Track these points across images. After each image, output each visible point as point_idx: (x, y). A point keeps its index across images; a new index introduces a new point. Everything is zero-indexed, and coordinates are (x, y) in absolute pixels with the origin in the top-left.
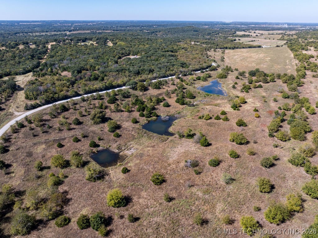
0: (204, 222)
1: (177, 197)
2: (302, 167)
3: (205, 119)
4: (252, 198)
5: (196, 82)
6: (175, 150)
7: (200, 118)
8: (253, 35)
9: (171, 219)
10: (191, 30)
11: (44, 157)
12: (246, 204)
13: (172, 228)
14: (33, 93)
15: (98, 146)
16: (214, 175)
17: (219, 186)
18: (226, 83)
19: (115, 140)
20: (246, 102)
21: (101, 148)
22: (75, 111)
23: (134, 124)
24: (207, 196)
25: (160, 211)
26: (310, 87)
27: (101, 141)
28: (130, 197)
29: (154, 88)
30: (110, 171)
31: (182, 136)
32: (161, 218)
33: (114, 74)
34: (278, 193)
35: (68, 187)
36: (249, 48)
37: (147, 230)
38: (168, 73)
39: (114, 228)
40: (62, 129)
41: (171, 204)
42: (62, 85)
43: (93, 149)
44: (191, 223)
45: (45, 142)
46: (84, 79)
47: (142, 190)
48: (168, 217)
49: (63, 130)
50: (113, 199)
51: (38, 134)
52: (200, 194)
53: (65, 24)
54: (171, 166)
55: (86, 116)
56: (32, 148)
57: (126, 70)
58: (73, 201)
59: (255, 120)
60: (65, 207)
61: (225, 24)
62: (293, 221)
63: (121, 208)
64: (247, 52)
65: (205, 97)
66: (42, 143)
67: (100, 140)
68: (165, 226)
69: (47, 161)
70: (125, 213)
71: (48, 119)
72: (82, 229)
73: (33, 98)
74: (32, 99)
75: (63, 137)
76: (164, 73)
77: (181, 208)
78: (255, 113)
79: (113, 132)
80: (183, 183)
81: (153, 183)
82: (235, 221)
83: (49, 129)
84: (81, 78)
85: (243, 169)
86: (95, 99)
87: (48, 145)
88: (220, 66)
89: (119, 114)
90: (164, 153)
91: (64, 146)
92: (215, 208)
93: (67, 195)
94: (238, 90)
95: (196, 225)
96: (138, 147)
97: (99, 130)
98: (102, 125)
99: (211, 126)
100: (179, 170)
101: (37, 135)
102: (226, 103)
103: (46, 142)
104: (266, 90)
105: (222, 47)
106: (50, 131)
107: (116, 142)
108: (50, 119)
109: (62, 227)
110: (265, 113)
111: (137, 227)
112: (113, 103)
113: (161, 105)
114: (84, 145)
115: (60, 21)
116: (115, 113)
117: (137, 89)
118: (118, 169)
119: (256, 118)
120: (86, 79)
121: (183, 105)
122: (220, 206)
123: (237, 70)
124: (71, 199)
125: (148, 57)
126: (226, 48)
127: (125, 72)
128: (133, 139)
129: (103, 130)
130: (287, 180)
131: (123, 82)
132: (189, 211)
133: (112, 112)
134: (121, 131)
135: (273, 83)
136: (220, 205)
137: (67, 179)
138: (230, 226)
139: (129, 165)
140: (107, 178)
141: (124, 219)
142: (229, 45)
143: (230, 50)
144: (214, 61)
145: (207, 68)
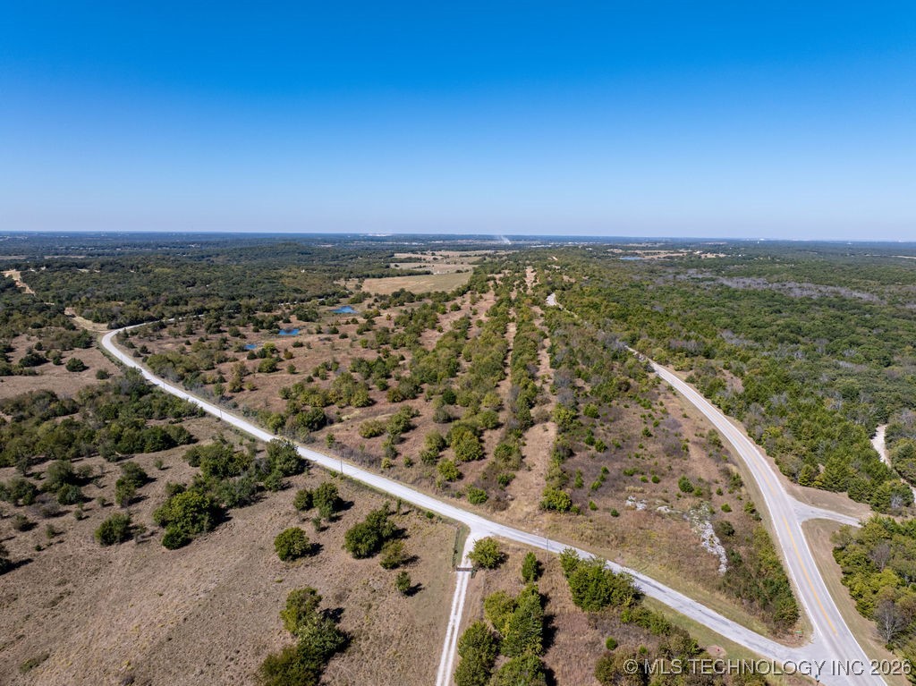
5: (319, 306)
8: (427, 258)
10: (294, 252)
18: (359, 306)
29: (265, 311)
88: (354, 292)
105: (360, 275)
113: (280, 322)
121: (307, 321)
123: (377, 294)
126: (368, 276)
142: (373, 272)
143: (374, 280)
144: (345, 289)
145: (334, 294)
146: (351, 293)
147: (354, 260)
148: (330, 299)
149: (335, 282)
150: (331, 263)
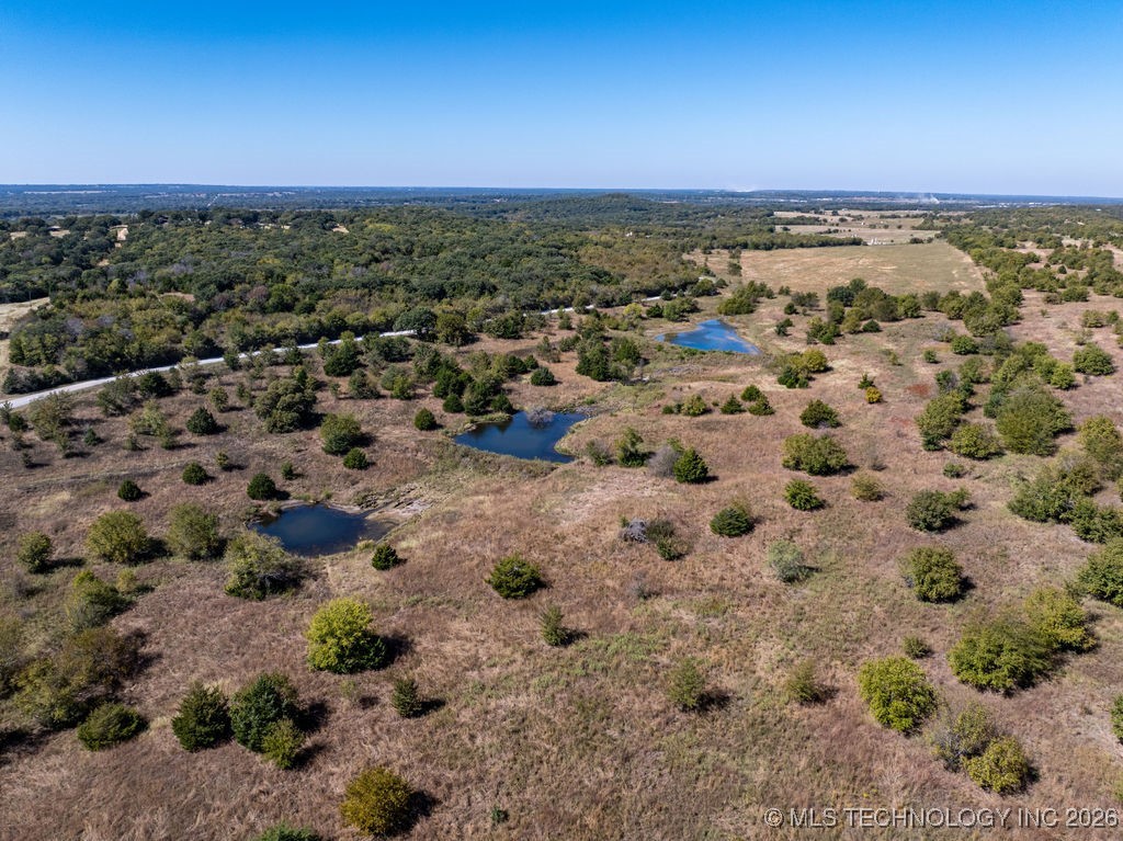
0: (711, 701)
1: (594, 629)
2: (1062, 525)
3: (687, 414)
4: (893, 620)
5: (647, 323)
6: (582, 497)
7: (669, 411)
8: (829, 220)
9: (575, 698)
10: (623, 207)
11: (64, 529)
12: (871, 639)
13: (581, 727)
14: (41, 340)
15: (285, 496)
16: (737, 560)
17: (759, 591)
18: (752, 326)
19: (349, 476)
20: (828, 369)
21: (294, 501)
22: (198, 396)
23: (424, 432)
24: (715, 623)
25: (528, 675)
26: (1041, 324)
27: (295, 482)
28: (406, 637)
29: (499, 337)
30: (327, 566)
31: (603, 460)
32: (531, 698)
33: (352, 293)
34: (990, 602)
35: (150, 619)
36: (820, 246)
37: (472, 737)
38: (547, 295)
39: (335, 738)
40: (145, 445)
41: (571, 650)
42: (157, 320)
43: (260, 506)
44: (656, 707)
45: (71, 485)
46: (241, 308)
47: (455, 616)
48: (561, 691)
49: (146, 449)
50: (332, 634)
51: (49, 460)
52: (688, 617)
53: (187, 195)
54: (566, 542)
55: (240, 409)
56: (15, 503)
57: (397, 285)
58: (165, 661)
59: (870, 409)
60: (128, 683)
61: (733, 195)
62: (1066, 681)
63: (367, 674)
64: (815, 255)
65: (683, 358)
66: (61, 487)
67: (290, 479)
68: (548, 721)
69: (72, 543)
70: (384, 690)
71: (94, 417)
72: (197, 750)
73: (42, 357)
74: (39, 361)
75: (147, 470)
76: (533, 296)
77: (615, 661)
78: (863, 392)
79: (344, 452)
80: (617, 587)
81: (496, 594)
82: (838, 691)
83: (95, 445)
84: (229, 305)
85: (845, 538)
86: (277, 364)
87: (83, 492)
88: (727, 283)
89: (366, 404)
90: (540, 507)
91: (149, 495)
92: (749, 655)
93: (143, 644)
94: (797, 340)
95: (677, 712)
96: (438, 496)
97: (291, 449)
98: (299, 435)
99: (710, 430)
100: (599, 552)
101: (43, 462)
102: (759, 373)
103: (73, 485)
104: (895, 337)
105: (731, 242)
106: (98, 451)
107: (354, 483)
108: (102, 416)
109: (109, 747)
110: (899, 390)
111: (430, 733)
112: (345, 375)
113: (524, 381)
114: (226, 493)
115: (170, 187)
116: (351, 402)
117: (437, 338)
118: (359, 559)
119: (869, 406)
120: (248, 307)
121: (604, 380)
122: (767, 652)
123: (785, 292)
124: (159, 656)
125: (474, 257)
126: (745, 246)
127: (392, 291)
128: (420, 475)
129: (303, 448)
130: (1014, 563)
131: (384, 314)
132: (646, 671)
133: (340, 399)
134: (375, 451)
135: (914, 320)
136: (770, 645)
137: (150, 595)
138: (817, 710)
139: (404, 544)
140: (312, 585)
141: (377, 709)
142: (754, 238)
143: (757, 253)
144: (708, 272)
145: (684, 287)
146: (723, 284)
147: (712, 220)
148: (677, 300)
149: (685, 257)
150: (679, 222)
